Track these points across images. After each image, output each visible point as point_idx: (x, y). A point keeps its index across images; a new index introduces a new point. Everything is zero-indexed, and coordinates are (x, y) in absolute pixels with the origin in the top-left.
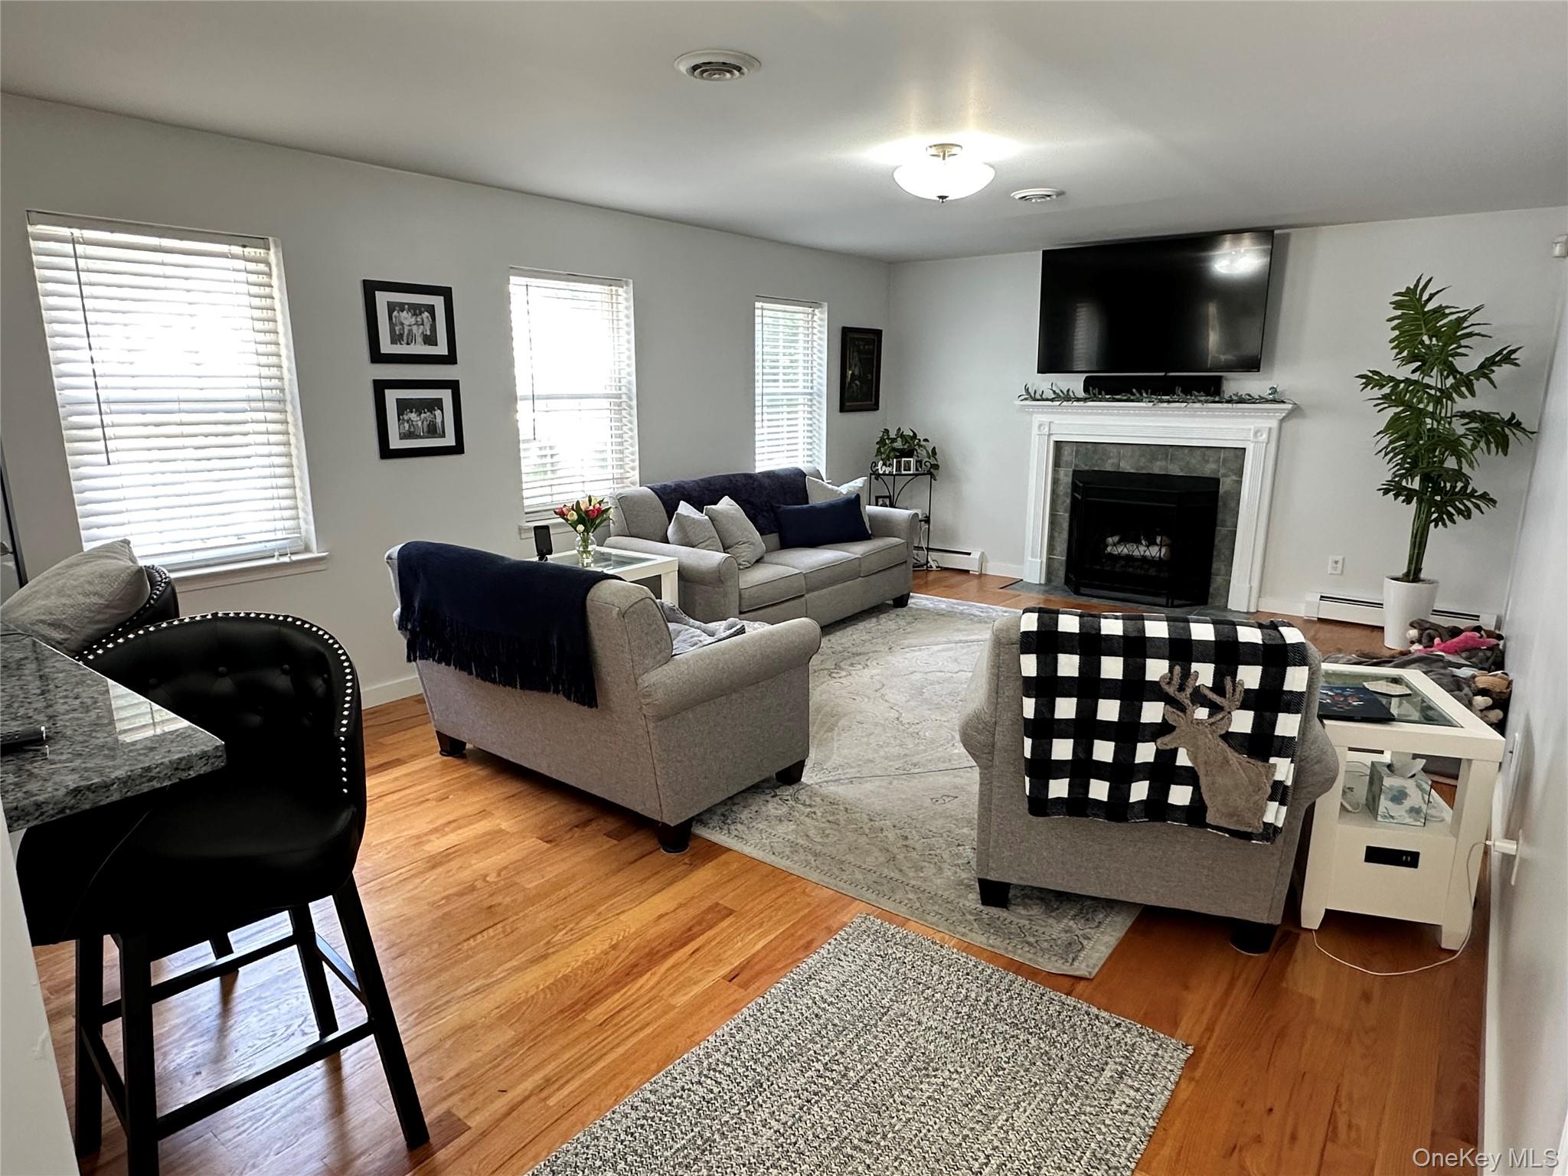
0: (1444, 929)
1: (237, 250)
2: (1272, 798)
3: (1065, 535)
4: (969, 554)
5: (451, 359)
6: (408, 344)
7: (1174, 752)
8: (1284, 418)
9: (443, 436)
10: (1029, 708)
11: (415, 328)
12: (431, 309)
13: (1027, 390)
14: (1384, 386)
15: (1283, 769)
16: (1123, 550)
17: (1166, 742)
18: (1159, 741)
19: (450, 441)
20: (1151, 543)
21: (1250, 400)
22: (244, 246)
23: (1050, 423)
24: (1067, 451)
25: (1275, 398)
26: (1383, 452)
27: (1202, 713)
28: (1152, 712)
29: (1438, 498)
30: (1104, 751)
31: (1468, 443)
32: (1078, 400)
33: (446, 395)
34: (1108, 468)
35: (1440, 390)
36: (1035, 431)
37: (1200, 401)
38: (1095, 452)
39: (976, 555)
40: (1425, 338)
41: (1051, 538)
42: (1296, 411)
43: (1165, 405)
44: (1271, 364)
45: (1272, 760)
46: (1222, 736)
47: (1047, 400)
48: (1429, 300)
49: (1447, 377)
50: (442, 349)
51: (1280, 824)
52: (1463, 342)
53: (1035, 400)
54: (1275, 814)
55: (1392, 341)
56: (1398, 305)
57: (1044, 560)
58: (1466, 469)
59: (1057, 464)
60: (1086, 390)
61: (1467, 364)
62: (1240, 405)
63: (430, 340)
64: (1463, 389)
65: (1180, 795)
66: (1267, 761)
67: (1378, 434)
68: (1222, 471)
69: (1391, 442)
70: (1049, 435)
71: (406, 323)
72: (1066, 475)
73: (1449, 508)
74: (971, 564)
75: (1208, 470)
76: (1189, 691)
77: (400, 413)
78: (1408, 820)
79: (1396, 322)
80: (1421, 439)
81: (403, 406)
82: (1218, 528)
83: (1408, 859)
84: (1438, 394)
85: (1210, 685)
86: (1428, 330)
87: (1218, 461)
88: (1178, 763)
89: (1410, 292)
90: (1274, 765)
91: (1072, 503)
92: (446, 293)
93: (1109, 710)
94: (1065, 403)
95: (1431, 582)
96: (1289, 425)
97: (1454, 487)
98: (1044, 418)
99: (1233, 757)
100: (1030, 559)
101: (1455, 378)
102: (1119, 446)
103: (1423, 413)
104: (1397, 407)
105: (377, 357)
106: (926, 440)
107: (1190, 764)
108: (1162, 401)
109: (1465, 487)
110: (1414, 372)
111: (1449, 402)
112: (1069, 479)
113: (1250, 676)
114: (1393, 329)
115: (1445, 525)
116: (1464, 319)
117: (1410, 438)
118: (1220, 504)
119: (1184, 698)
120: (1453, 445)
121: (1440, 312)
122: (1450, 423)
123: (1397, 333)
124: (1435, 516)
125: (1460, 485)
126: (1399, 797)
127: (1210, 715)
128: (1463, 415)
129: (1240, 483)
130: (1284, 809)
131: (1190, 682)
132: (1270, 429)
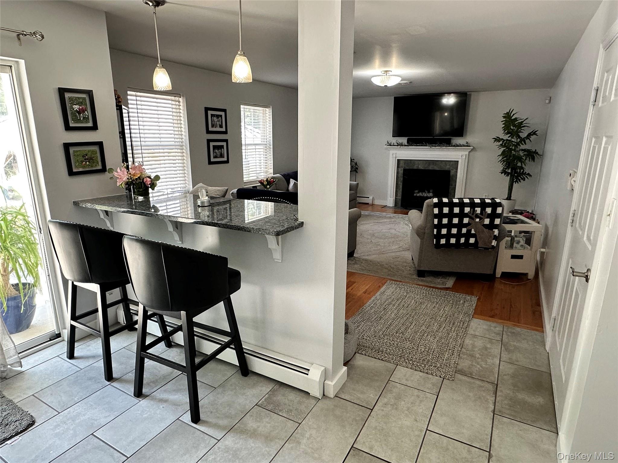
0: (529, 274)
1: (173, 98)
2: (494, 239)
3: (401, 190)
4: (369, 198)
5: (226, 132)
6: (216, 127)
7: (471, 230)
8: (470, 151)
9: (224, 157)
10: (436, 221)
11: (217, 122)
12: (221, 116)
13: (388, 142)
14: (500, 141)
15: (496, 232)
16: (420, 194)
17: (469, 227)
18: (467, 228)
19: (225, 159)
20: (429, 192)
21: (460, 146)
22: (175, 97)
23: (396, 153)
24: (401, 162)
25: (468, 145)
26: (500, 162)
27: (478, 220)
28: (466, 220)
29: (516, 175)
30: (454, 231)
31: (524, 158)
32: (406, 146)
33: (224, 144)
34: (415, 168)
35: (516, 143)
36: (391, 156)
37: (445, 146)
38: (411, 162)
39: (371, 198)
40: (512, 127)
41: (396, 191)
42: (474, 149)
43: (434, 147)
44: (466, 134)
45: (494, 230)
46: (482, 225)
47: (395, 146)
48: (512, 116)
49: (518, 139)
50: (223, 129)
51: (495, 246)
52: (522, 129)
53: (390, 145)
54: (494, 243)
55: (503, 128)
56: (504, 117)
57: (394, 199)
58: (523, 166)
59: (398, 167)
60: (408, 142)
61: (523, 135)
62: (457, 147)
63: (221, 126)
64: (523, 142)
65: (472, 240)
66: (492, 230)
67: (498, 156)
68: (451, 168)
69: (502, 158)
70: (396, 157)
71: (215, 121)
72: (401, 170)
73: (519, 178)
74: (369, 201)
75: (447, 168)
76: (474, 215)
77: (214, 150)
78: (520, 248)
79: (504, 122)
80: (511, 157)
81: (215, 147)
82: (451, 186)
83: (521, 257)
84: (516, 144)
85: (479, 213)
86: (512, 125)
87: (450, 165)
88: (472, 233)
89: (508, 113)
90: (494, 231)
91: (403, 180)
92: (225, 111)
93: (456, 221)
94: (401, 147)
95: (514, 200)
96: (471, 153)
97: (520, 171)
98: (394, 152)
99: (485, 230)
100: (390, 198)
101: (520, 139)
102: (418, 161)
103: (511, 150)
104: (504, 148)
105: (208, 132)
106: (354, 159)
107: (474, 233)
108: (433, 146)
109: (523, 172)
110: (509, 137)
111: (519, 146)
112: (402, 172)
113: (489, 210)
114: (503, 124)
115: (518, 183)
116: (523, 122)
117: (508, 157)
118: (451, 179)
119: (474, 216)
120: (520, 159)
121: (516, 119)
122: (519, 152)
123: (504, 125)
124: (515, 180)
125: (522, 170)
126: (518, 242)
127: (480, 220)
128: (522, 150)
129: (457, 172)
130: (496, 242)
131: (475, 213)
132: (466, 155)
